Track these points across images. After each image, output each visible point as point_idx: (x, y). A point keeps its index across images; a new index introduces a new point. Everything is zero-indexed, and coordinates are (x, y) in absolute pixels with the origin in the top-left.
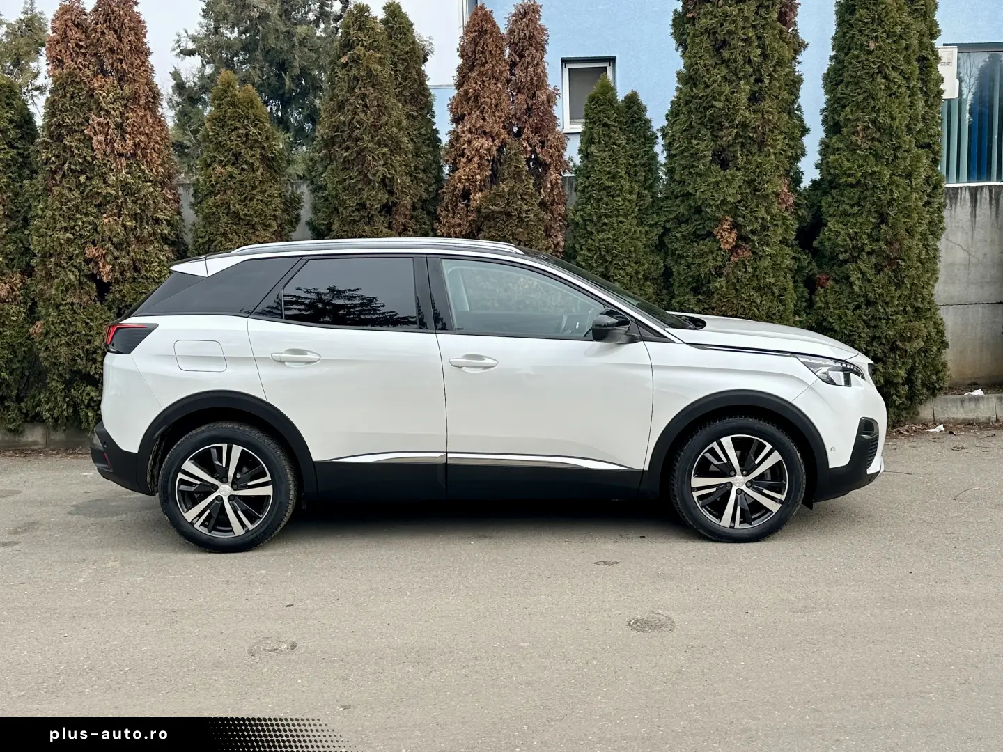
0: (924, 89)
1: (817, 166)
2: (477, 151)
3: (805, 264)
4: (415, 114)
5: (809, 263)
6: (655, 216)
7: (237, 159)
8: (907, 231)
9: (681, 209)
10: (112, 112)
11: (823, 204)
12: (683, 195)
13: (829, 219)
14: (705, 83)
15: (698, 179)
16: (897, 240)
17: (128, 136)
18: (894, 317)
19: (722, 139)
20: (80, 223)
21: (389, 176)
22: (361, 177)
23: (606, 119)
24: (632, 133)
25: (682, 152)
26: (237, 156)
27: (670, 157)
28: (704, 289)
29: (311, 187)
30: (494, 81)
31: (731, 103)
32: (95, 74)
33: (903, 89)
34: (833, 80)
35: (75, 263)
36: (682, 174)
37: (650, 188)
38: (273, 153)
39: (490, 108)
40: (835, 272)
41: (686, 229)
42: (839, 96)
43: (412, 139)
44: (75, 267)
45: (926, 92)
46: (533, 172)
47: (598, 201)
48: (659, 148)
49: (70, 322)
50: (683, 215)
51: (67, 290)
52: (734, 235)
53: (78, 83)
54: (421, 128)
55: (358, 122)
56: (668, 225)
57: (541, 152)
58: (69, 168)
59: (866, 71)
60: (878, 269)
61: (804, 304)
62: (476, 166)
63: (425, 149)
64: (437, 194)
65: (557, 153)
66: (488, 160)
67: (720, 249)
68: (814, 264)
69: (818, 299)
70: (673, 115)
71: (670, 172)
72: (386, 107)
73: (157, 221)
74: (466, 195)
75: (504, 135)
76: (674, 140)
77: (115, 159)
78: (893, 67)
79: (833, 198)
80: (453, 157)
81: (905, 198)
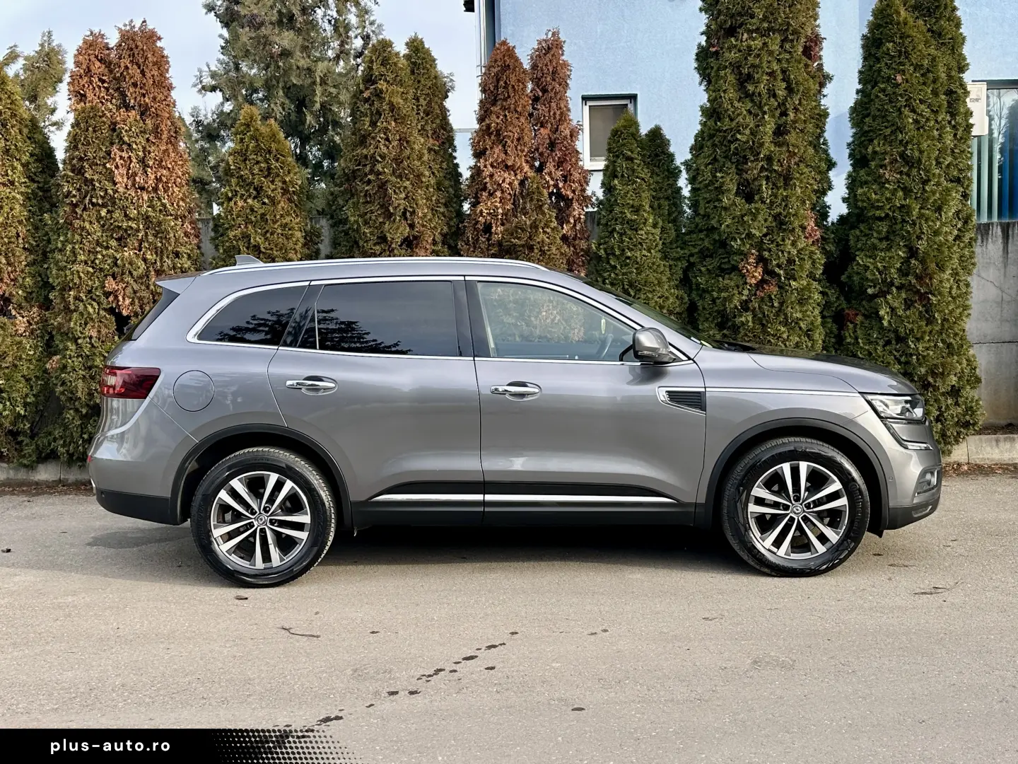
0: (953, 122)
1: (844, 200)
2: (499, 185)
3: (833, 299)
4: (437, 148)
5: (837, 298)
6: (679, 249)
7: (258, 193)
8: (937, 266)
9: (706, 243)
10: (134, 146)
11: (851, 237)
12: (707, 229)
13: (857, 253)
14: (729, 116)
15: (723, 213)
16: (927, 275)
17: (149, 170)
18: (925, 354)
19: (746, 173)
20: (100, 257)
21: (409, 209)
22: (383, 211)
23: (629, 153)
24: (655, 166)
25: (707, 186)
26: (259, 190)
27: (693, 190)
28: (730, 324)
29: (330, 222)
30: (517, 116)
31: (755, 136)
32: (118, 108)
33: (932, 123)
34: (860, 113)
35: (94, 297)
36: (706, 208)
37: (674, 221)
38: (293, 187)
39: (512, 142)
40: (864, 307)
41: (712, 263)
42: (866, 128)
43: (433, 173)
44: (94, 300)
45: (954, 126)
46: (556, 206)
47: (621, 235)
48: (683, 182)
49: (88, 356)
50: (708, 249)
51: (86, 324)
52: (760, 270)
53: (100, 117)
54: (442, 162)
55: (380, 156)
56: (692, 260)
57: (564, 187)
58: (90, 200)
59: (894, 104)
60: (908, 304)
61: (833, 340)
62: (498, 200)
63: (447, 183)
64: (458, 228)
65: (579, 188)
66: (510, 194)
67: (746, 283)
68: (842, 298)
69: (847, 334)
70: (697, 148)
71: (695, 205)
72: (407, 142)
73: (177, 255)
74: (487, 228)
75: (526, 168)
76: (698, 174)
77: (136, 192)
78: (920, 100)
79: (861, 231)
80: (474, 191)
81: (934, 232)
